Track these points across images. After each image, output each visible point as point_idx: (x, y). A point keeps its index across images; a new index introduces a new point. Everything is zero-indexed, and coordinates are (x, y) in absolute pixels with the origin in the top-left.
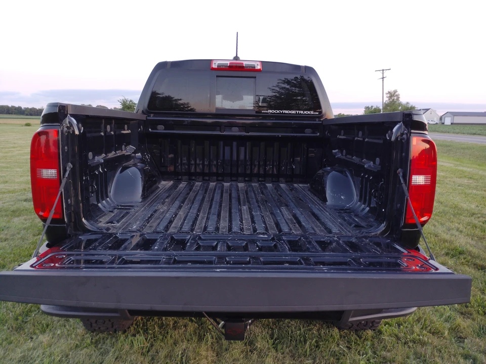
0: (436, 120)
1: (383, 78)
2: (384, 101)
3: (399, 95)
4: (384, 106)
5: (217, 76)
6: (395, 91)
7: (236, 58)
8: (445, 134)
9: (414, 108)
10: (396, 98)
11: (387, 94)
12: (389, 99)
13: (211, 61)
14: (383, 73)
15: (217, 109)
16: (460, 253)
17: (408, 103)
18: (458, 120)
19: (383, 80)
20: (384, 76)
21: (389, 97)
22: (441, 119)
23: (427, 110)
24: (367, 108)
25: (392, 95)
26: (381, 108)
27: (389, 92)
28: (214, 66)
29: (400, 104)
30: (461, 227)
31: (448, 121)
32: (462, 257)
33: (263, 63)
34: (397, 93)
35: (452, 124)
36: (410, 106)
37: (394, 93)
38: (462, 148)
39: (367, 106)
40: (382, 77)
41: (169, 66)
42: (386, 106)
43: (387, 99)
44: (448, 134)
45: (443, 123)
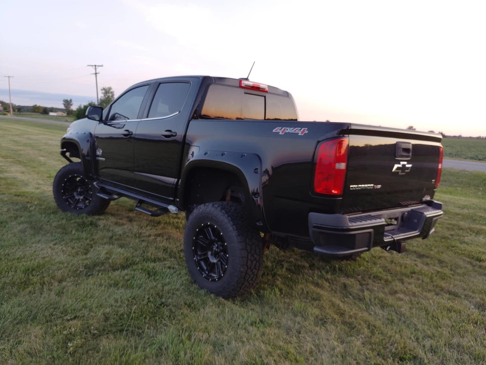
1: (96, 74)
2: (99, 97)
3: (113, 92)
4: (99, 101)
5: (245, 93)
6: (110, 88)
10: (110, 95)
11: (102, 90)
12: (105, 96)
14: (96, 69)
19: (96, 76)
20: (97, 72)
21: (104, 93)
25: (107, 91)
27: (104, 89)
28: (243, 85)
34: (111, 90)
37: (109, 90)
39: (66, 99)
40: (94, 72)
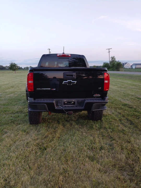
0: (130, 67)
1: (109, 52)
2: (110, 60)
5: (59, 58)
6: (114, 57)
7: (63, 53)
8: (132, 72)
9: (121, 62)
11: (111, 58)
13: (57, 54)
14: (109, 50)
15: (59, 67)
16: (126, 105)
17: (118, 61)
18: (138, 66)
22: (131, 66)
23: (126, 63)
24: (104, 63)
25: (113, 58)
26: (109, 63)
27: (112, 57)
28: (58, 55)
29: (116, 61)
30: (128, 99)
31: (134, 67)
32: (126, 106)
33: (71, 54)
35: (135, 68)
36: (119, 62)
38: (136, 77)
41: (46, 56)
42: (111, 62)
43: (111, 60)
44: (133, 72)
45: (132, 68)
